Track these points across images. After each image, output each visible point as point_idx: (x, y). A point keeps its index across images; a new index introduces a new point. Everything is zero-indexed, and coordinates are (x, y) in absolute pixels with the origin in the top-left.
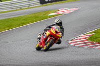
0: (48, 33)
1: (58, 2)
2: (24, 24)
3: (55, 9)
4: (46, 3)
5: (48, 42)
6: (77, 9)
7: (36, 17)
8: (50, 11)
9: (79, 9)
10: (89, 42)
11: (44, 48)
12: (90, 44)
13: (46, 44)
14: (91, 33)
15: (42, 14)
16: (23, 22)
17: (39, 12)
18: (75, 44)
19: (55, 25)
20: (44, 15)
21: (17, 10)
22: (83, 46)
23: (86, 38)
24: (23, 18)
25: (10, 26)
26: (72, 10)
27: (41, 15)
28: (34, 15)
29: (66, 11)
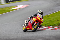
0: (34, 19)
4: (10, 2)
5: (35, 25)
7: (3, 11)
13: (33, 27)
20: (8, 9)
27: (7, 9)
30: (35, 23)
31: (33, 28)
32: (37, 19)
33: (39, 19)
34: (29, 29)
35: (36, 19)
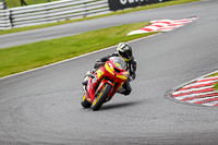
0: (100, 73)
3: (142, 22)
4: (123, 7)
6: (190, 20)
7: (101, 40)
8: (130, 26)
10: (217, 94)
15: (114, 33)
16: (73, 49)
17: (108, 28)
18: (187, 99)
20: (118, 33)
21: (59, 23)
22: (205, 102)
24: (73, 42)
25: (45, 60)
26: (179, 23)
27: (112, 35)
28: (97, 34)
29: (165, 25)
30: (101, 84)
32: (106, 72)
33: (110, 70)
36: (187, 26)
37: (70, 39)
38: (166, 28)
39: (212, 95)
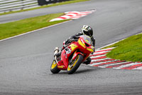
0: (73, 46)
1: (63, 2)
2: (15, 33)
5: (74, 60)
6: (91, 12)
8: (52, 15)
9: (93, 13)
10: (107, 60)
11: (69, 70)
12: (109, 63)
13: (71, 64)
14: (110, 47)
15: (41, 20)
16: (14, 30)
17: (37, 17)
19: (82, 34)
21: (5, 14)
22: (100, 65)
23: (104, 54)
24: (14, 26)
26: (83, 14)
28: (29, 21)
29: (75, 15)
30: (75, 55)
31: (70, 66)
32: (79, 46)
33: (83, 45)
34: (62, 67)
35: (76, 46)
36: (89, 16)
37: (12, 24)
38: (75, 17)
39: (104, 61)
